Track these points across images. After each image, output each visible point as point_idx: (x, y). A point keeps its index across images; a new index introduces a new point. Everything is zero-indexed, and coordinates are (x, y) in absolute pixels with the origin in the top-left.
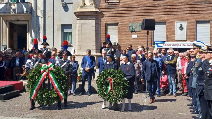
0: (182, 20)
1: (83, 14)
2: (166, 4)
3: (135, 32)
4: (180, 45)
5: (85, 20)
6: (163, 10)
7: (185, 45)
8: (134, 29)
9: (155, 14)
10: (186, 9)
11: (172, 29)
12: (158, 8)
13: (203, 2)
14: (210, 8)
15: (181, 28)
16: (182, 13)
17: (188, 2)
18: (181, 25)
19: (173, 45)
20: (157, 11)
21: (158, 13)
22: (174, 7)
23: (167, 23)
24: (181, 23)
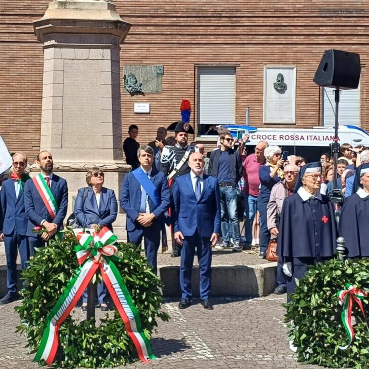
0: (282, 61)
1: (69, 28)
2: (238, 11)
3: (143, 94)
4: (302, 138)
5: (75, 47)
6: (228, 31)
7: (315, 138)
8: (141, 85)
9: (204, 40)
10: (295, 31)
11: (253, 89)
12: (214, 22)
13: (341, 10)
14: (360, 31)
15: (281, 87)
16: (283, 40)
17: (300, 10)
18: (281, 78)
19: (281, 137)
20: (210, 31)
21: (212, 39)
22: (260, 21)
23: (238, 69)
24: (281, 71)
